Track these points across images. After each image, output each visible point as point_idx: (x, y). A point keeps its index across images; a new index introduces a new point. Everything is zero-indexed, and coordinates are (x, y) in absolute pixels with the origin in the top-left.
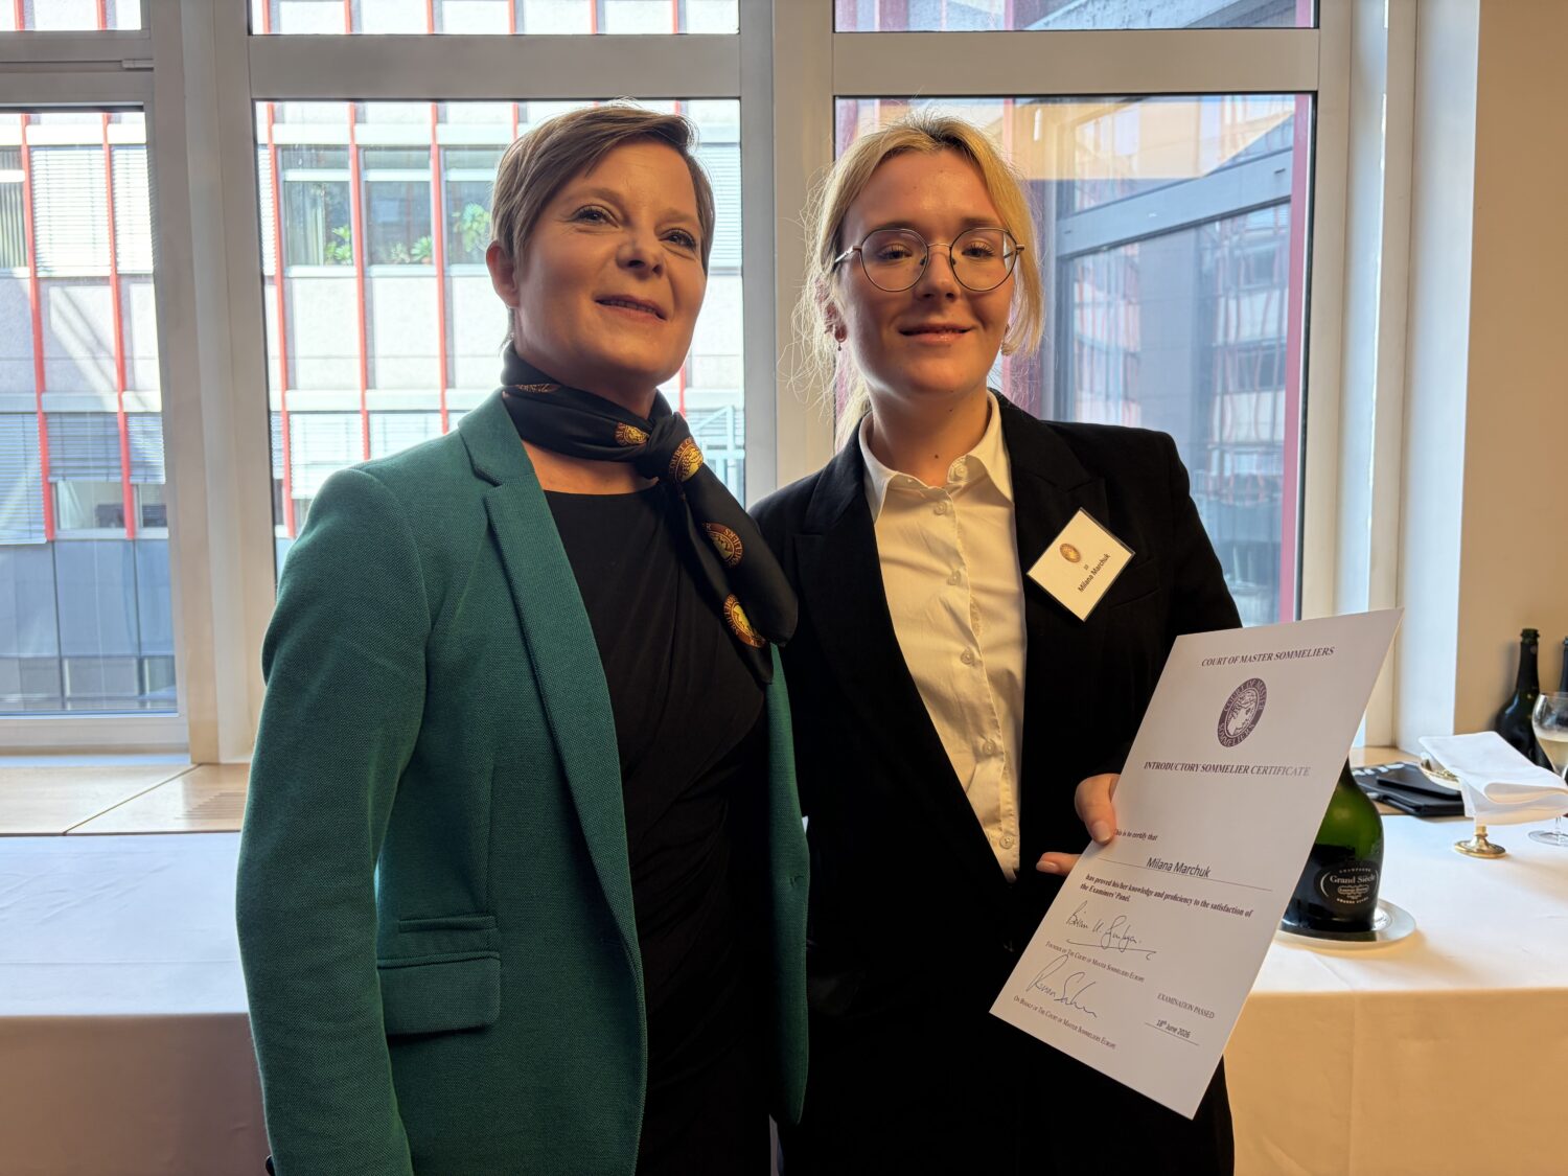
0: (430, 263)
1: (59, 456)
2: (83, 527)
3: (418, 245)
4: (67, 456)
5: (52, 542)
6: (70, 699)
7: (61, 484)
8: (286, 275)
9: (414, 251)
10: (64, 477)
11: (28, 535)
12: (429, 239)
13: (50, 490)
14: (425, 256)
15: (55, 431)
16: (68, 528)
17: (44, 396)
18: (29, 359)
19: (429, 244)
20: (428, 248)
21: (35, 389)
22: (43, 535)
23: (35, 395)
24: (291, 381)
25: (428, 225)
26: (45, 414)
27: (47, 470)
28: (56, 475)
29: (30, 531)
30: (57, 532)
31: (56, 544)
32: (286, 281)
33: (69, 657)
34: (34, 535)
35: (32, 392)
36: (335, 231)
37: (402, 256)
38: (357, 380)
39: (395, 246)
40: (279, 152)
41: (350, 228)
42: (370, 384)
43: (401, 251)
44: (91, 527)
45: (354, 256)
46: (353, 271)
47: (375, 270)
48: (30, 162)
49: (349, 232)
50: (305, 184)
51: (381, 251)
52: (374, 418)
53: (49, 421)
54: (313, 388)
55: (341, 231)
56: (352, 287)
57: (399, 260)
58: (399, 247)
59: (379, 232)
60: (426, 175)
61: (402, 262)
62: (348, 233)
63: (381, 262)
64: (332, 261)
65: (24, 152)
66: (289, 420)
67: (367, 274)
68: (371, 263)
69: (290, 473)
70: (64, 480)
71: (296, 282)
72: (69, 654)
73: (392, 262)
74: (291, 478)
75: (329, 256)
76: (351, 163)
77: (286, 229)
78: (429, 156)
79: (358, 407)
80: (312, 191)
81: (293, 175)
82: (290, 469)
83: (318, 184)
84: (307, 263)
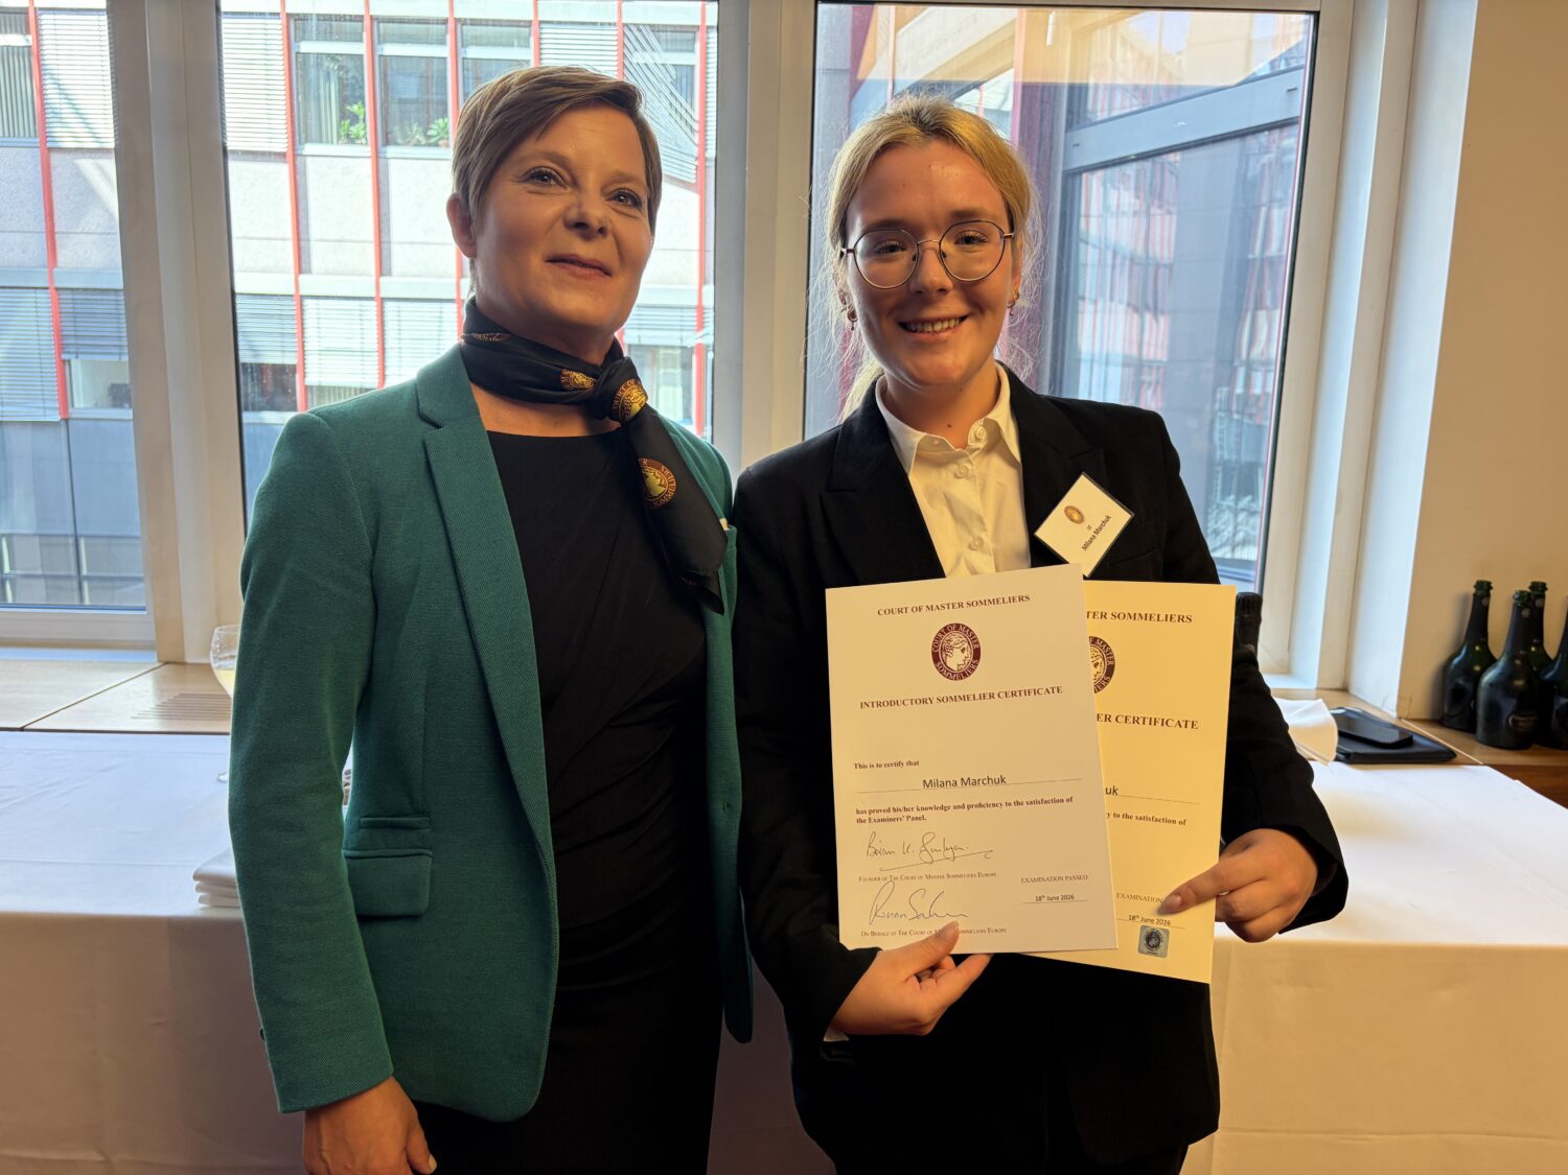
0: (447, 146)
1: (73, 333)
2: (96, 406)
3: (433, 126)
4: (79, 333)
5: (66, 420)
6: (88, 578)
7: (73, 362)
8: (299, 152)
9: (431, 133)
10: (77, 353)
11: (41, 412)
12: (446, 120)
13: (64, 364)
14: (442, 138)
15: (67, 308)
16: (81, 404)
17: (55, 270)
18: (40, 232)
19: (446, 125)
20: (445, 129)
21: (46, 263)
22: (58, 412)
23: (46, 270)
24: (304, 266)
25: (445, 103)
26: (57, 289)
27: (61, 348)
28: (69, 353)
29: (45, 408)
30: (71, 410)
31: (70, 422)
32: (299, 158)
33: (86, 536)
34: (48, 412)
35: (44, 267)
36: (348, 107)
37: (417, 136)
38: (372, 267)
39: (410, 126)
40: (292, 22)
41: (363, 103)
42: (385, 271)
43: (417, 131)
44: (103, 407)
45: (368, 136)
46: (367, 150)
47: (391, 151)
48: (37, 25)
49: (364, 110)
50: (319, 55)
51: (396, 129)
52: (388, 306)
53: (62, 297)
54: (327, 273)
55: (355, 108)
56: (366, 167)
57: (414, 141)
58: (415, 128)
59: (394, 108)
60: (443, 51)
61: (418, 144)
62: (362, 110)
63: (397, 144)
64: (345, 140)
65: (32, 15)
66: (301, 305)
67: (381, 155)
68: (387, 142)
69: (304, 359)
70: (77, 357)
71: (309, 160)
72: (85, 533)
73: (407, 144)
74: (304, 364)
75: (343, 133)
76: (365, 36)
77: (298, 103)
78: (446, 29)
79: (373, 294)
80: (327, 64)
81: (306, 47)
82: (304, 355)
83: (333, 57)
84: (321, 141)
